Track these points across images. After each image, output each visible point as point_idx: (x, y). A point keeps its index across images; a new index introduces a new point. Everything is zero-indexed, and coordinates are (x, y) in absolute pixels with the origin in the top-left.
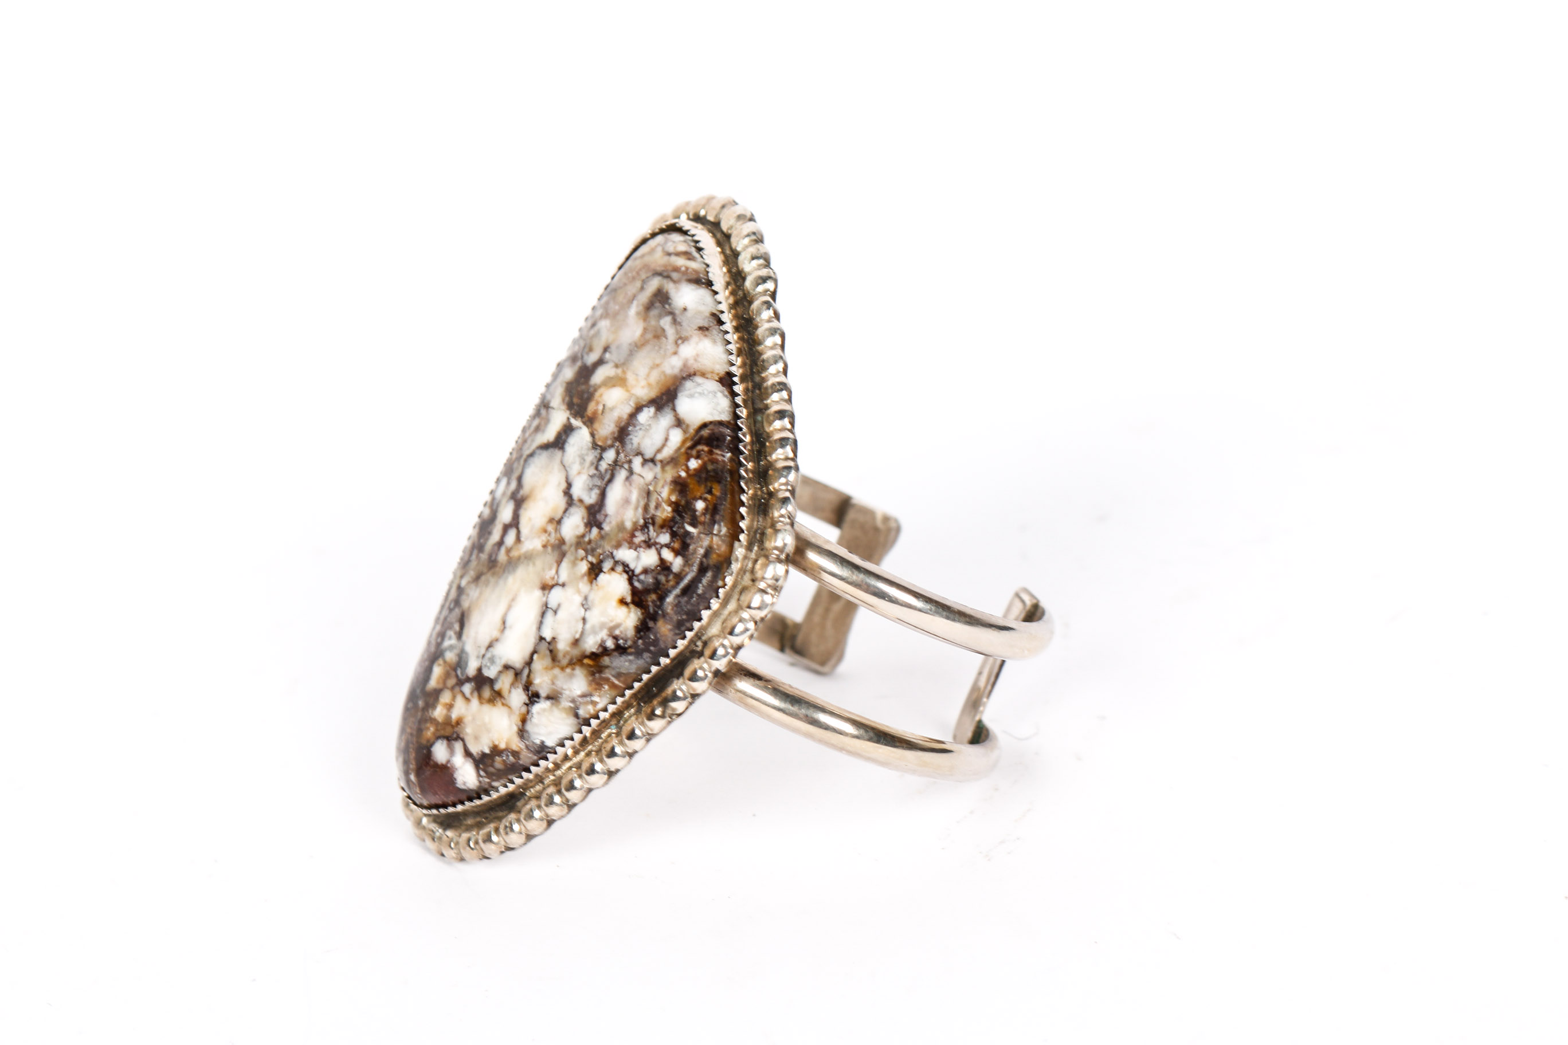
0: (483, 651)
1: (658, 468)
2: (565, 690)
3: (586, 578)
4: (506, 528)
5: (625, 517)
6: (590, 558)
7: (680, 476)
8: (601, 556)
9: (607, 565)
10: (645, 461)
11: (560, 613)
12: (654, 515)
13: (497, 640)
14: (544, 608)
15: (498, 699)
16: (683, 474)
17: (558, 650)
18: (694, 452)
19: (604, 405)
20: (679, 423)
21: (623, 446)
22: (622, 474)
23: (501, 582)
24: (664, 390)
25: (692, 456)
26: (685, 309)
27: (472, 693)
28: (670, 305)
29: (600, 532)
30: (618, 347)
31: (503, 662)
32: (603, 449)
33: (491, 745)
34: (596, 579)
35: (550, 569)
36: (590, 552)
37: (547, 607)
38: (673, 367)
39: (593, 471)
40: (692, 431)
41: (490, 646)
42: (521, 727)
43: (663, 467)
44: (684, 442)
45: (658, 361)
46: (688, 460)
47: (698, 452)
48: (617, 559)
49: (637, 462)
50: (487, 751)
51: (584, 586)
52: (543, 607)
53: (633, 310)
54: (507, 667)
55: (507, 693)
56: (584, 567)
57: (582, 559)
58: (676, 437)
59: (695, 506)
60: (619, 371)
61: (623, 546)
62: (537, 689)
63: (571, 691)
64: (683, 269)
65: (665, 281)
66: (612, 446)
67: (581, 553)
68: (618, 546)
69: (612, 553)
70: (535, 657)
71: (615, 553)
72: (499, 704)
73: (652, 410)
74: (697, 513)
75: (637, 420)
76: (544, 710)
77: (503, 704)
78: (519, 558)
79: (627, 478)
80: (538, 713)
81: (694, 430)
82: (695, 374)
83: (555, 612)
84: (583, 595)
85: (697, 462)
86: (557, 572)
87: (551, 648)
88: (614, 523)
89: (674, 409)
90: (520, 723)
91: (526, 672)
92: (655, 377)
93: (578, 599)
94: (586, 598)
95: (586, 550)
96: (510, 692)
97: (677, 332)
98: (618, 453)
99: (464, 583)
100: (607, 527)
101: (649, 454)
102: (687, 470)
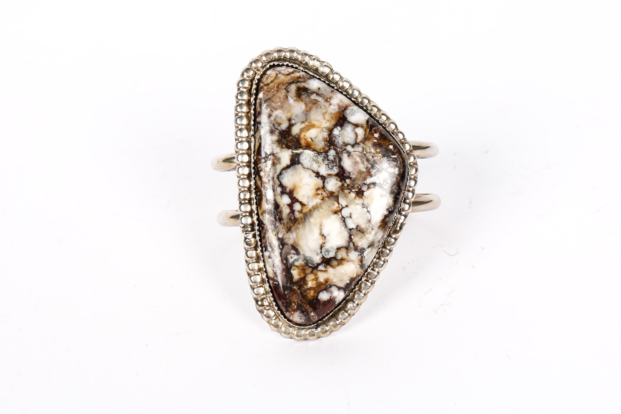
0: (319, 251)
1: (362, 144)
2: (375, 240)
3: (357, 198)
4: (290, 206)
5: (360, 168)
6: (353, 190)
7: (375, 142)
8: (360, 187)
9: (364, 188)
10: (353, 146)
11: (353, 216)
12: (374, 160)
13: (324, 243)
14: (343, 219)
15: (343, 261)
16: (376, 141)
17: (362, 229)
18: (373, 132)
19: (311, 138)
20: (356, 126)
21: (336, 147)
22: (345, 156)
23: (307, 224)
24: (337, 119)
25: (374, 133)
26: (319, 88)
27: (326, 267)
28: (310, 90)
29: (351, 180)
30: (296, 116)
31: (335, 248)
32: (326, 152)
33: (350, 279)
34: (363, 195)
35: (334, 205)
36: (351, 189)
37: (344, 218)
38: (334, 109)
39: (326, 162)
40: (365, 125)
41: (321, 248)
42: (361, 264)
43: (363, 143)
44: (365, 130)
45: (324, 111)
46: (373, 135)
47: (374, 130)
48: (368, 183)
49: (349, 148)
50: (348, 282)
51: (359, 201)
52: (341, 219)
53: (291, 101)
54: (338, 249)
55: (347, 257)
56: (353, 195)
57: (350, 193)
58: (360, 132)
59: (390, 148)
60: (307, 123)
61: (368, 178)
62: (362, 247)
63: (377, 238)
64: (302, 76)
65: (298, 84)
66: (330, 149)
67: (346, 191)
68: (365, 179)
69: (364, 183)
70: (352, 237)
71: (365, 182)
72: (345, 262)
73: (339, 128)
74: (392, 150)
75: (334, 134)
76: (369, 252)
77: (347, 262)
78: (310, 210)
79: (349, 156)
80: (366, 255)
81: (366, 124)
82: (347, 107)
83: (351, 217)
84: (361, 204)
85: (378, 134)
86: (339, 204)
87: (358, 229)
88: (356, 173)
89: (349, 122)
90: (360, 263)
91: (351, 244)
92: (327, 117)
93: (359, 207)
94: (363, 204)
95: (349, 189)
96: (348, 255)
97: (324, 98)
98: (335, 150)
99: (280, 236)
100: (353, 176)
101: (352, 142)
102: (376, 138)
